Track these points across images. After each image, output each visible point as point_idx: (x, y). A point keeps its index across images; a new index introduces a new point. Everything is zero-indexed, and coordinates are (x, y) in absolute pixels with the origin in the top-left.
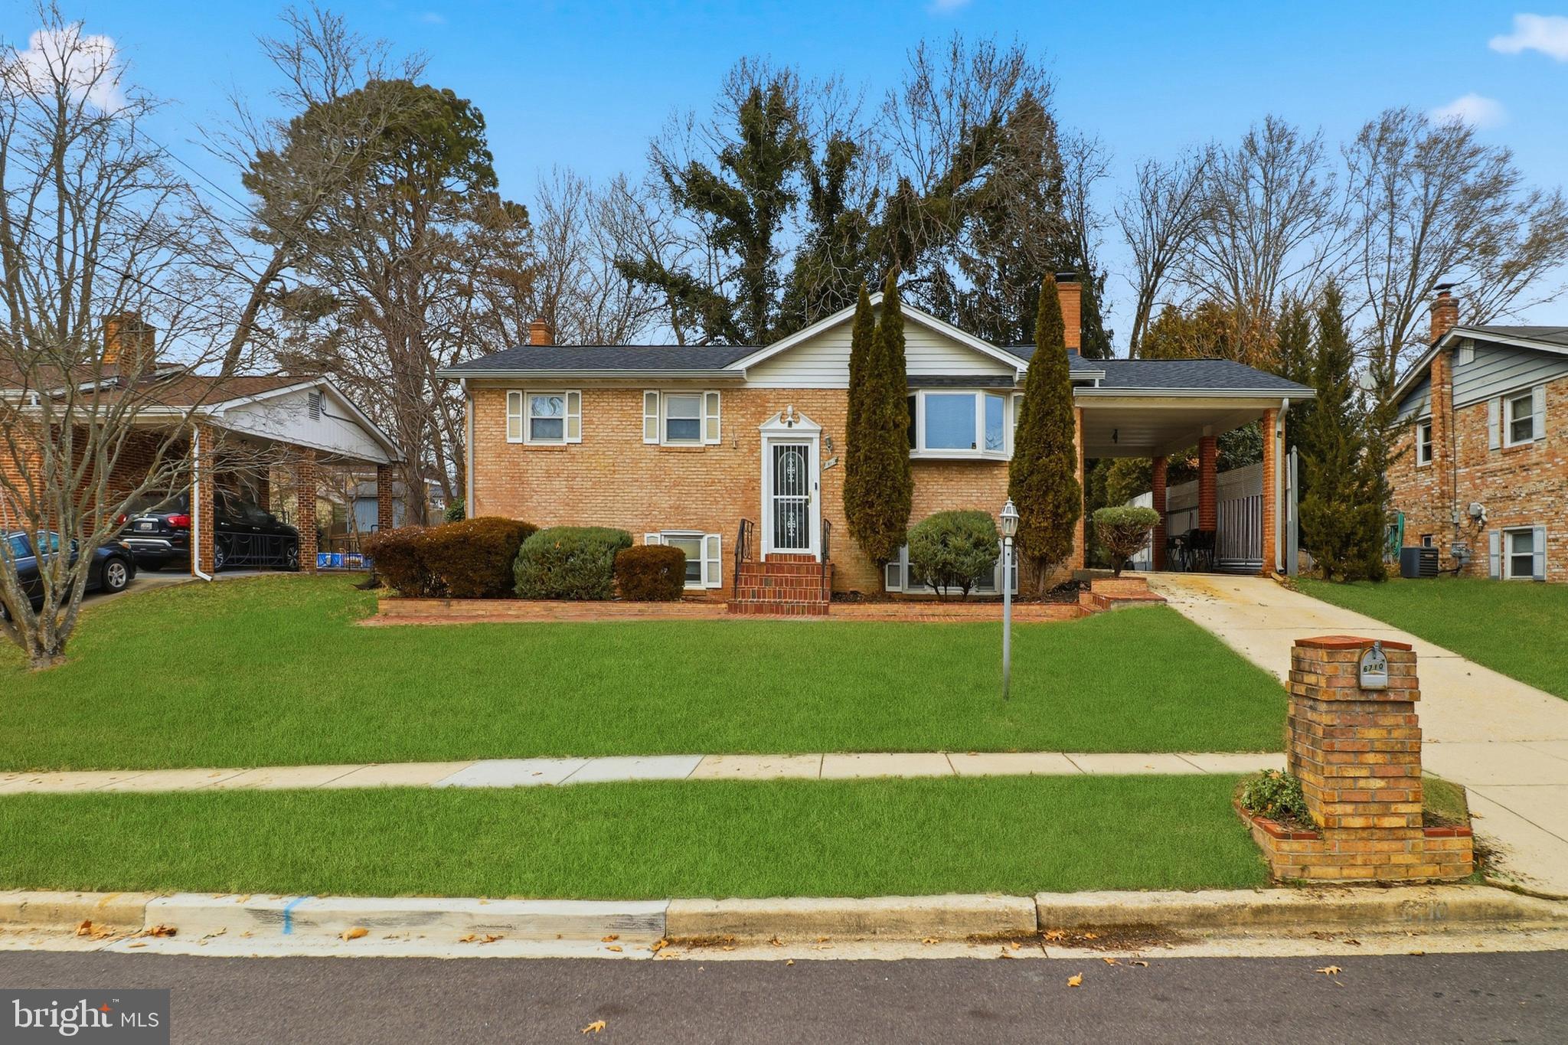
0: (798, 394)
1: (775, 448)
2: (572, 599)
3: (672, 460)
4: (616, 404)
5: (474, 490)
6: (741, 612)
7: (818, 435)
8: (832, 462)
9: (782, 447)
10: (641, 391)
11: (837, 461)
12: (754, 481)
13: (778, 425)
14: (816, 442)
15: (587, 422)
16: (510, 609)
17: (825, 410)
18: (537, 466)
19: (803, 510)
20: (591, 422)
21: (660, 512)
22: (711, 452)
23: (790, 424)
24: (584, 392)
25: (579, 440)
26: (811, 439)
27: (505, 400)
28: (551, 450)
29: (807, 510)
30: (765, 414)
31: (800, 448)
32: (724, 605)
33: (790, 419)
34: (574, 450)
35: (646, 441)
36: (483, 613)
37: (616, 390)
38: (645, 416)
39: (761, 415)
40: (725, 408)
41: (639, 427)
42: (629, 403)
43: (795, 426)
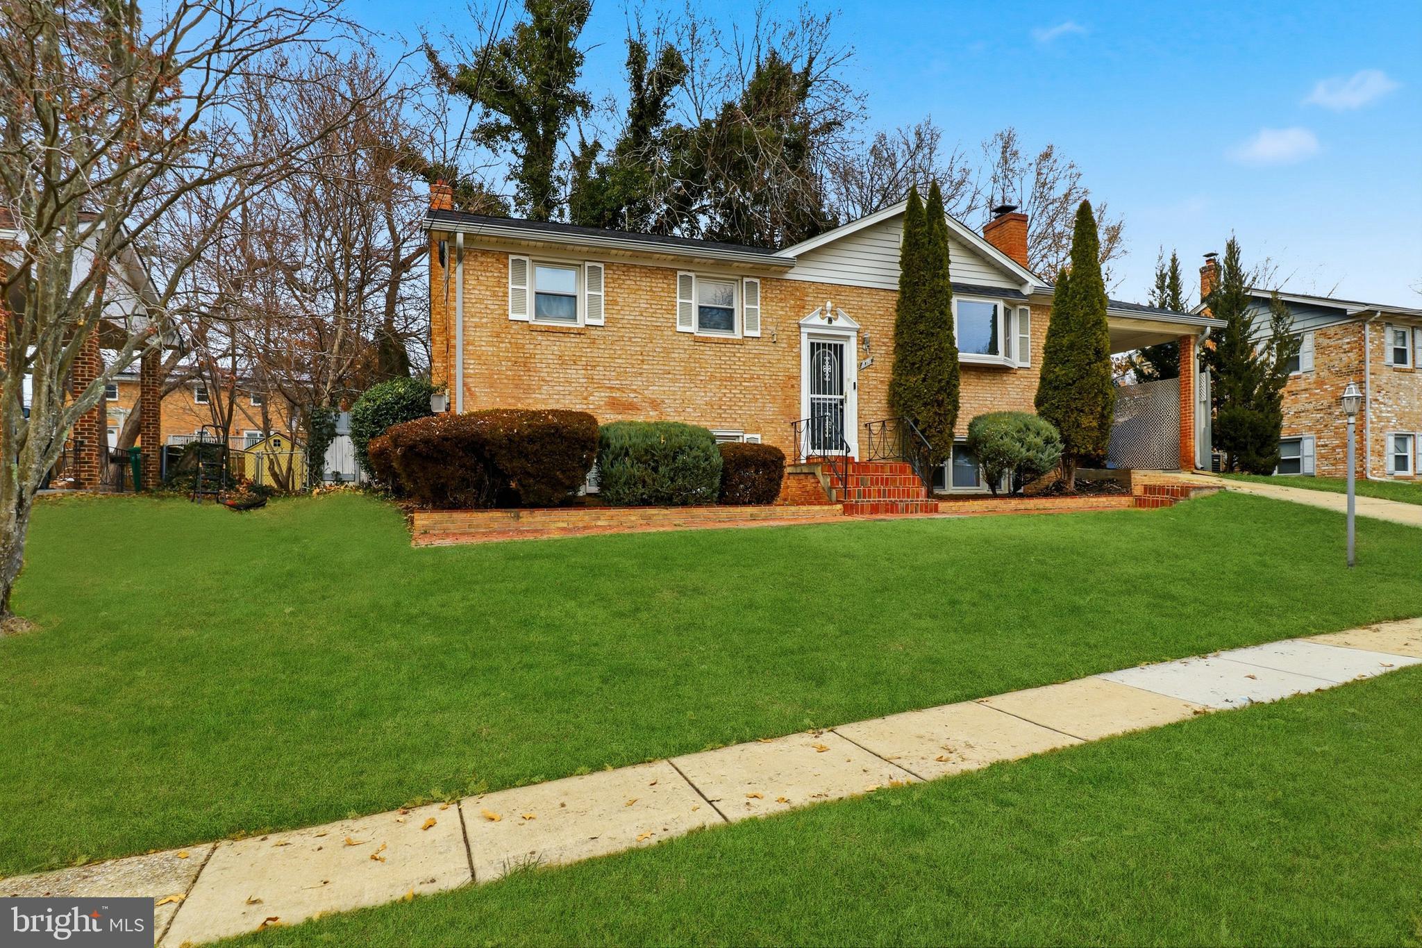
0: (836, 290)
1: (812, 344)
2: (676, 505)
3: (708, 351)
4: (645, 283)
5: (464, 376)
6: (857, 512)
7: (855, 334)
8: (868, 361)
9: (818, 344)
10: (675, 271)
11: (872, 361)
12: (793, 378)
13: (817, 320)
14: (854, 341)
15: (611, 303)
16: (599, 518)
17: (861, 309)
18: (548, 350)
19: (838, 409)
20: (615, 302)
21: (695, 409)
22: (750, 345)
23: (830, 320)
24: (608, 266)
25: (601, 322)
26: (848, 337)
27: (506, 266)
28: (566, 332)
29: (842, 410)
30: (804, 308)
31: (836, 346)
32: (839, 507)
33: (829, 315)
34: (594, 333)
35: (680, 328)
36: (565, 525)
37: (645, 267)
38: (679, 300)
39: (801, 308)
40: (764, 298)
41: (671, 310)
42: (659, 284)
43: (834, 323)
